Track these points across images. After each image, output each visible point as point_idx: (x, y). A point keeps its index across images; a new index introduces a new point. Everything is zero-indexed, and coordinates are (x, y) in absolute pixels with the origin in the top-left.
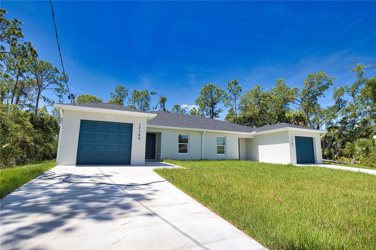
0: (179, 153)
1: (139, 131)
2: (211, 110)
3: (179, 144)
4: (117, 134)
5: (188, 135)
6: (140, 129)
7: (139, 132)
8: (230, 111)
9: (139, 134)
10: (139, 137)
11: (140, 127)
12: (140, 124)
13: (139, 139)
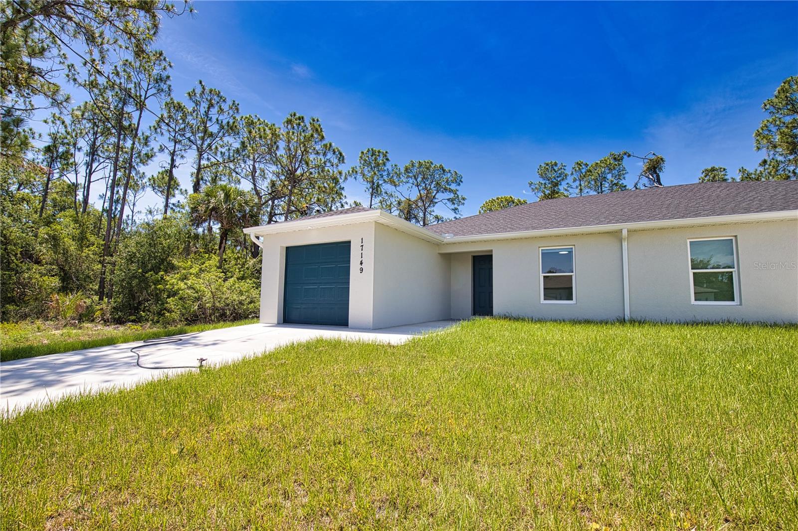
0: (545, 299)
1: (362, 254)
3: (544, 277)
4: (333, 265)
6: (362, 250)
7: (362, 257)
9: (361, 261)
11: (363, 245)
12: (362, 238)
13: (361, 272)
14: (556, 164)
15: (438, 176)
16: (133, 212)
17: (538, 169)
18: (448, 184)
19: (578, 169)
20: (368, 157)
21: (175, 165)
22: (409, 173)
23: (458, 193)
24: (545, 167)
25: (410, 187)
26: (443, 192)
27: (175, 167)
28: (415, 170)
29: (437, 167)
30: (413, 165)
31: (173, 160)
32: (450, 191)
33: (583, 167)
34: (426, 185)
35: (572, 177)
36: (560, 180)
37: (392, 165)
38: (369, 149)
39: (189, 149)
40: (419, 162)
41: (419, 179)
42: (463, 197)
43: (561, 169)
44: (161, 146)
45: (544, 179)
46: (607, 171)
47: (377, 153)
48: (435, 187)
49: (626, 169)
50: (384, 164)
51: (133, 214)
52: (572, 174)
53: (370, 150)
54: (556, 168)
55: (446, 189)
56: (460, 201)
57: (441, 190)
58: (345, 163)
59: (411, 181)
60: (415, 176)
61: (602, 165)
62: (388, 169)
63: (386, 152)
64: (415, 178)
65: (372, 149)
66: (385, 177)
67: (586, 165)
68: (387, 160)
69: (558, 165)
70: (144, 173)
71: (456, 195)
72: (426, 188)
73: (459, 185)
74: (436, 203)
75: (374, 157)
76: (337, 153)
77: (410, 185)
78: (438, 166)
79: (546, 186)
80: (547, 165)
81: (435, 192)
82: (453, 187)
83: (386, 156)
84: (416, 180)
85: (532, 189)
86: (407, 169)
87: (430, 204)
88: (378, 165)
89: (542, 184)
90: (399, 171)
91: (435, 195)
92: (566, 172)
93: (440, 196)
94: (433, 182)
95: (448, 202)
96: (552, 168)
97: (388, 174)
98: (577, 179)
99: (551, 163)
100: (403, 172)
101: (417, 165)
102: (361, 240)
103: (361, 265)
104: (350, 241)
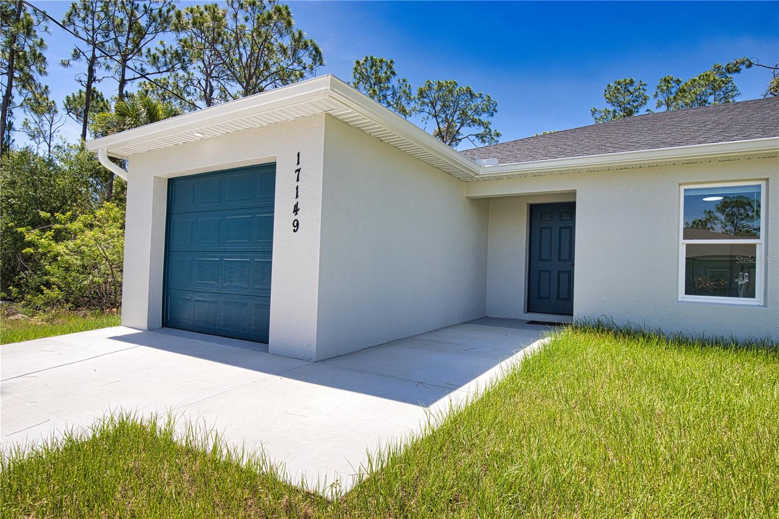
0: (688, 293)
3: (688, 246)
4: (248, 214)
5: (763, 184)
6: (298, 180)
7: (297, 197)
9: (296, 206)
10: (296, 217)
11: (300, 169)
12: (299, 153)
13: (296, 228)
14: (632, 82)
15: (463, 103)
16: (50, 147)
17: (606, 91)
18: (477, 114)
19: (665, 88)
20: (366, 70)
21: (95, 78)
22: (425, 98)
23: (490, 126)
24: (615, 88)
25: (426, 117)
26: (470, 126)
27: (95, 80)
28: (433, 95)
29: (463, 90)
30: (430, 87)
31: (91, 70)
32: (479, 124)
33: (674, 85)
34: (447, 115)
35: (656, 101)
36: (637, 106)
37: (399, 80)
38: (367, 58)
39: (115, 55)
40: (439, 82)
41: (438, 108)
42: (498, 132)
43: (639, 89)
44: (75, 51)
45: (614, 105)
46: (709, 91)
47: (378, 63)
48: (458, 119)
49: (738, 88)
50: (388, 79)
51: (50, 149)
52: (656, 96)
53: (369, 58)
54: (631, 89)
55: (474, 121)
56: (493, 138)
57: (468, 122)
58: (323, 65)
59: (427, 109)
60: (432, 103)
61: (702, 82)
62: (393, 86)
63: (392, 62)
64: (432, 105)
65: (372, 58)
66: (389, 99)
67: (678, 82)
68: (393, 73)
69: (635, 84)
70: (47, 87)
71: (488, 130)
72: (447, 120)
73: (492, 115)
74: (460, 140)
75: (374, 68)
76: (312, 49)
77: (425, 115)
78: (465, 89)
79: (617, 114)
80: (619, 83)
81: (459, 125)
82: (484, 118)
83: (391, 68)
84: (434, 108)
85: (596, 118)
86: (421, 93)
87: (452, 141)
88: (379, 81)
89: (609, 111)
90: (409, 89)
91: (459, 129)
92: (646, 94)
93: (465, 131)
94: (456, 111)
95: (476, 140)
96: (625, 88)
97: (394, 94)
98: (664, 102)
99: (625, 81)
100: (416, 97)
101: (436, 87)
102: (297, 157)
103: (295, 213)
104: (276, 162)
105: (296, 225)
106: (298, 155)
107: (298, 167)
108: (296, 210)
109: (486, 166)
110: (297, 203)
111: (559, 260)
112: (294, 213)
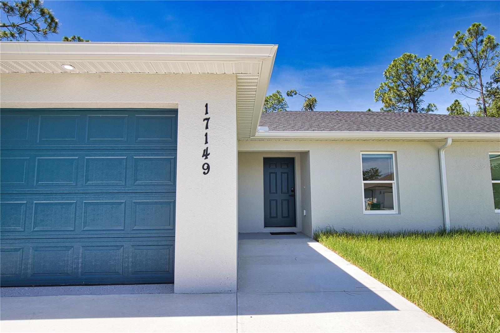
0: (368, 210)
1: (206, 135)
2: (412, 108)
3: (365, 184)
4: (121, 155)
5: (393, 153)
6: (207, 128)
7: (206, 142)
8: (453, 108)
9: (206, 151)
10: (206, 161)
11: (209, 118)
12: (207, 104)
13: (206, 171)
102: (205, 108)
103: (205, 157)
104: (178, 109)
105: (207, 169)
106: (206, 106)
107: (207, 116)
108: (206, 154)
109: (260, 131)
110: (207, 148)
111: (282, 193)
112: (203, 157)
